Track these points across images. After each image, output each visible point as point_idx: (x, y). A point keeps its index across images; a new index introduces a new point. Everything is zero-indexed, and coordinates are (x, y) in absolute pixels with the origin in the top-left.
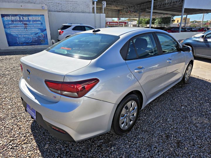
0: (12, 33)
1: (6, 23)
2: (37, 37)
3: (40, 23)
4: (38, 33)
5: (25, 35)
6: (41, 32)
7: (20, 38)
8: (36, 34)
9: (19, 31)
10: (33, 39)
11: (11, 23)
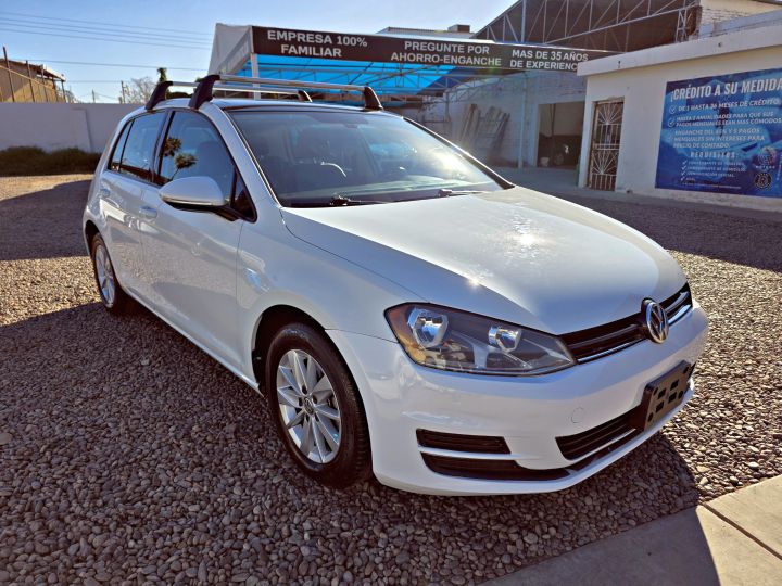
0: (677, 142)
1: (672, 110)
2: (746, 162)
3: (777, 101)
4: (755, 146)
5: (710, 150)
6: (769, 141)
7: (692, 163)
8: (746, 149)
9: (698, 136)
10: (730, 167)
11: (682, 108)
